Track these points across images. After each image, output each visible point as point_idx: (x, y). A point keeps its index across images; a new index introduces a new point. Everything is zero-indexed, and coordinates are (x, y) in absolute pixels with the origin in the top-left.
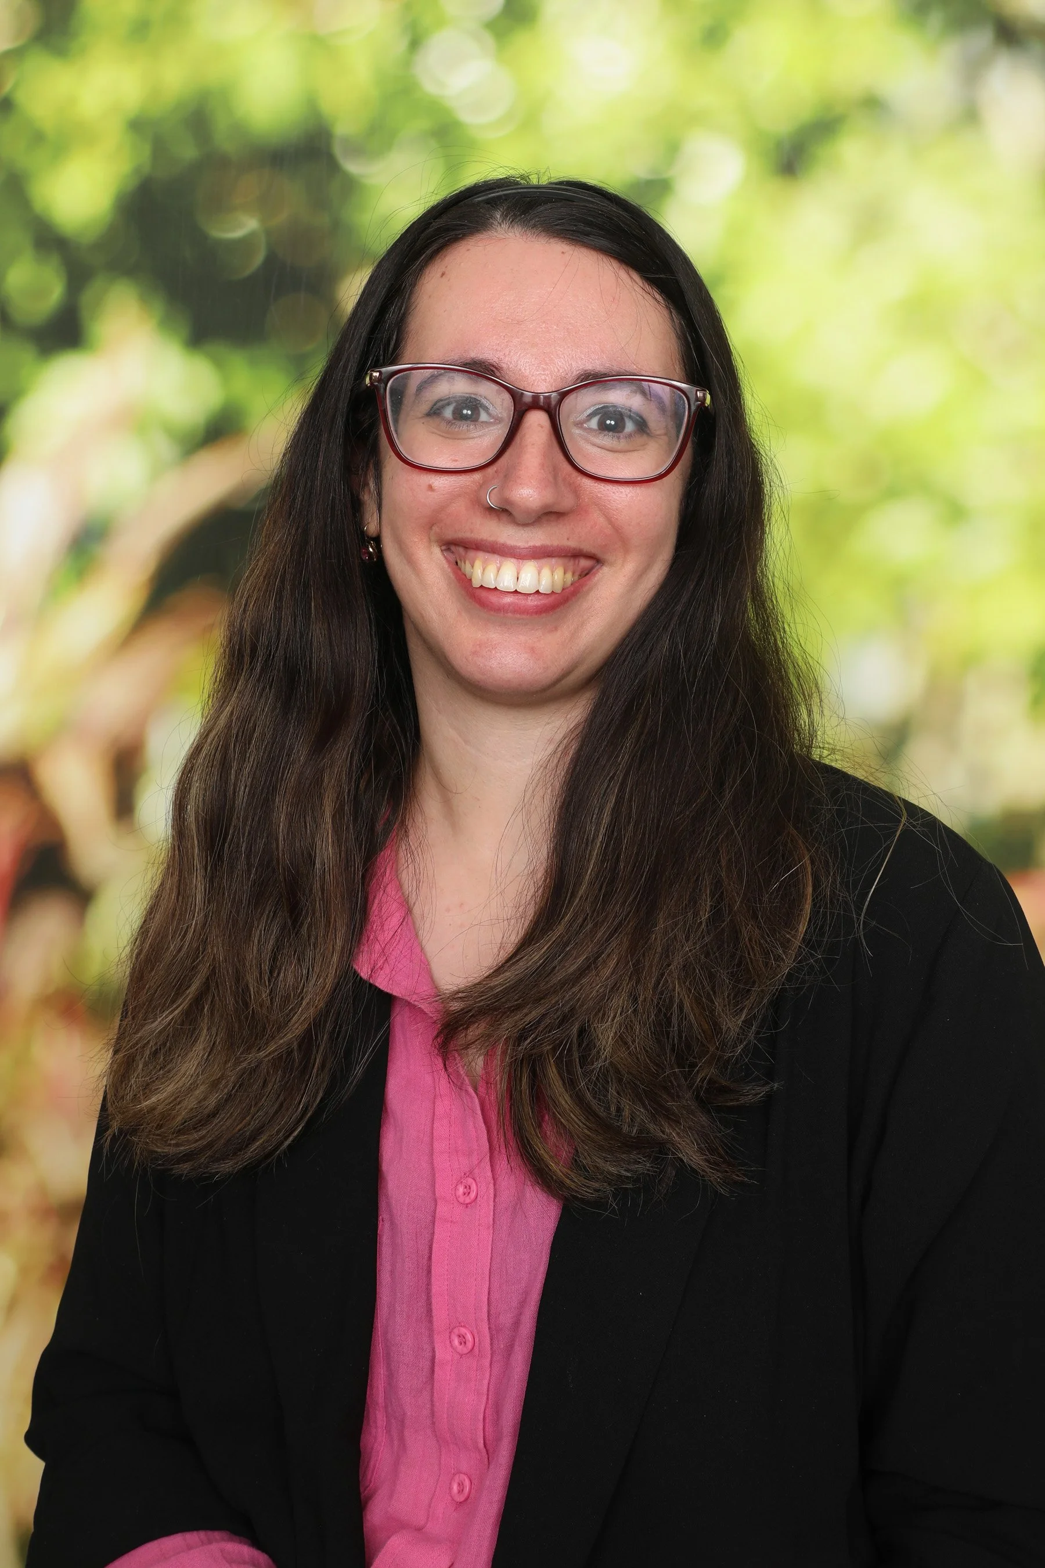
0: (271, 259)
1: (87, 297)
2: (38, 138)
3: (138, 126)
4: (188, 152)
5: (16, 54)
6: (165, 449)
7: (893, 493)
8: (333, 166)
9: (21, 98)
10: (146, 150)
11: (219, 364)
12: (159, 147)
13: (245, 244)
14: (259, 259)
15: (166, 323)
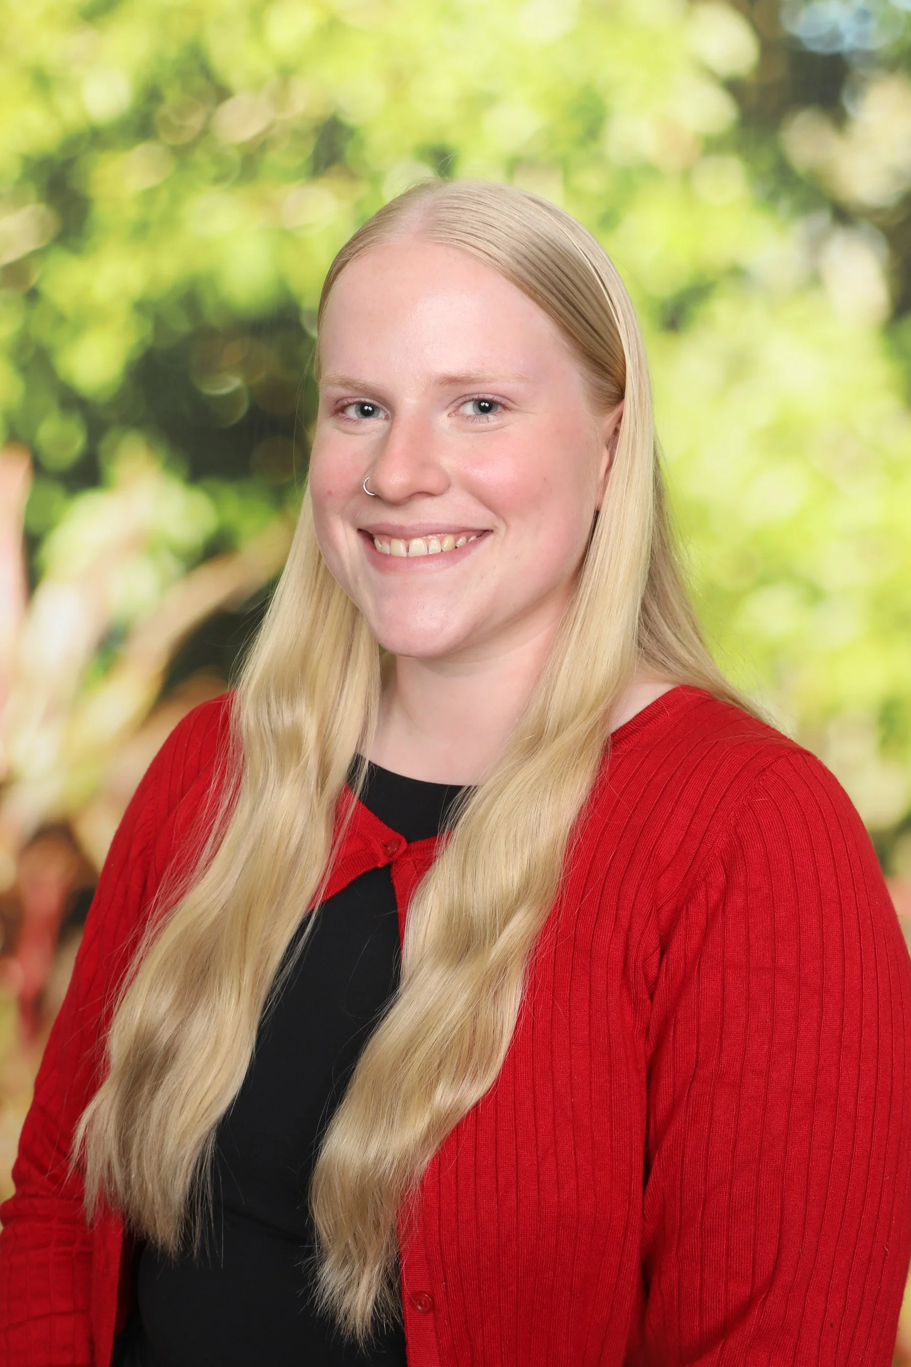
0: (253, 410)
1: (104, 445)
2: (60, 320)
3: (141, 307)
4: (182, 326)
5: (40, 254)
6: (172, 566)
7: (765, 581)
8: (302, 334)
9: (46, 288)
10: (149, 327)
11: (213, 496)
12: (159, 323)
13: (231, 399)
14: (243, 410)
15: (169, 465)
